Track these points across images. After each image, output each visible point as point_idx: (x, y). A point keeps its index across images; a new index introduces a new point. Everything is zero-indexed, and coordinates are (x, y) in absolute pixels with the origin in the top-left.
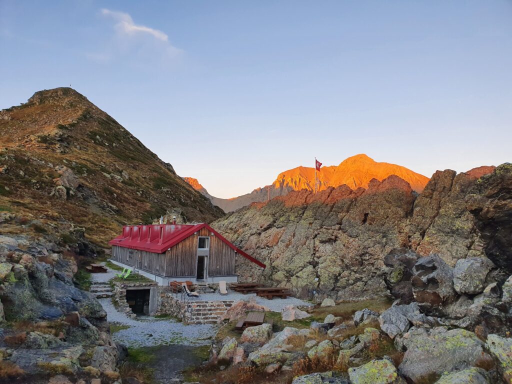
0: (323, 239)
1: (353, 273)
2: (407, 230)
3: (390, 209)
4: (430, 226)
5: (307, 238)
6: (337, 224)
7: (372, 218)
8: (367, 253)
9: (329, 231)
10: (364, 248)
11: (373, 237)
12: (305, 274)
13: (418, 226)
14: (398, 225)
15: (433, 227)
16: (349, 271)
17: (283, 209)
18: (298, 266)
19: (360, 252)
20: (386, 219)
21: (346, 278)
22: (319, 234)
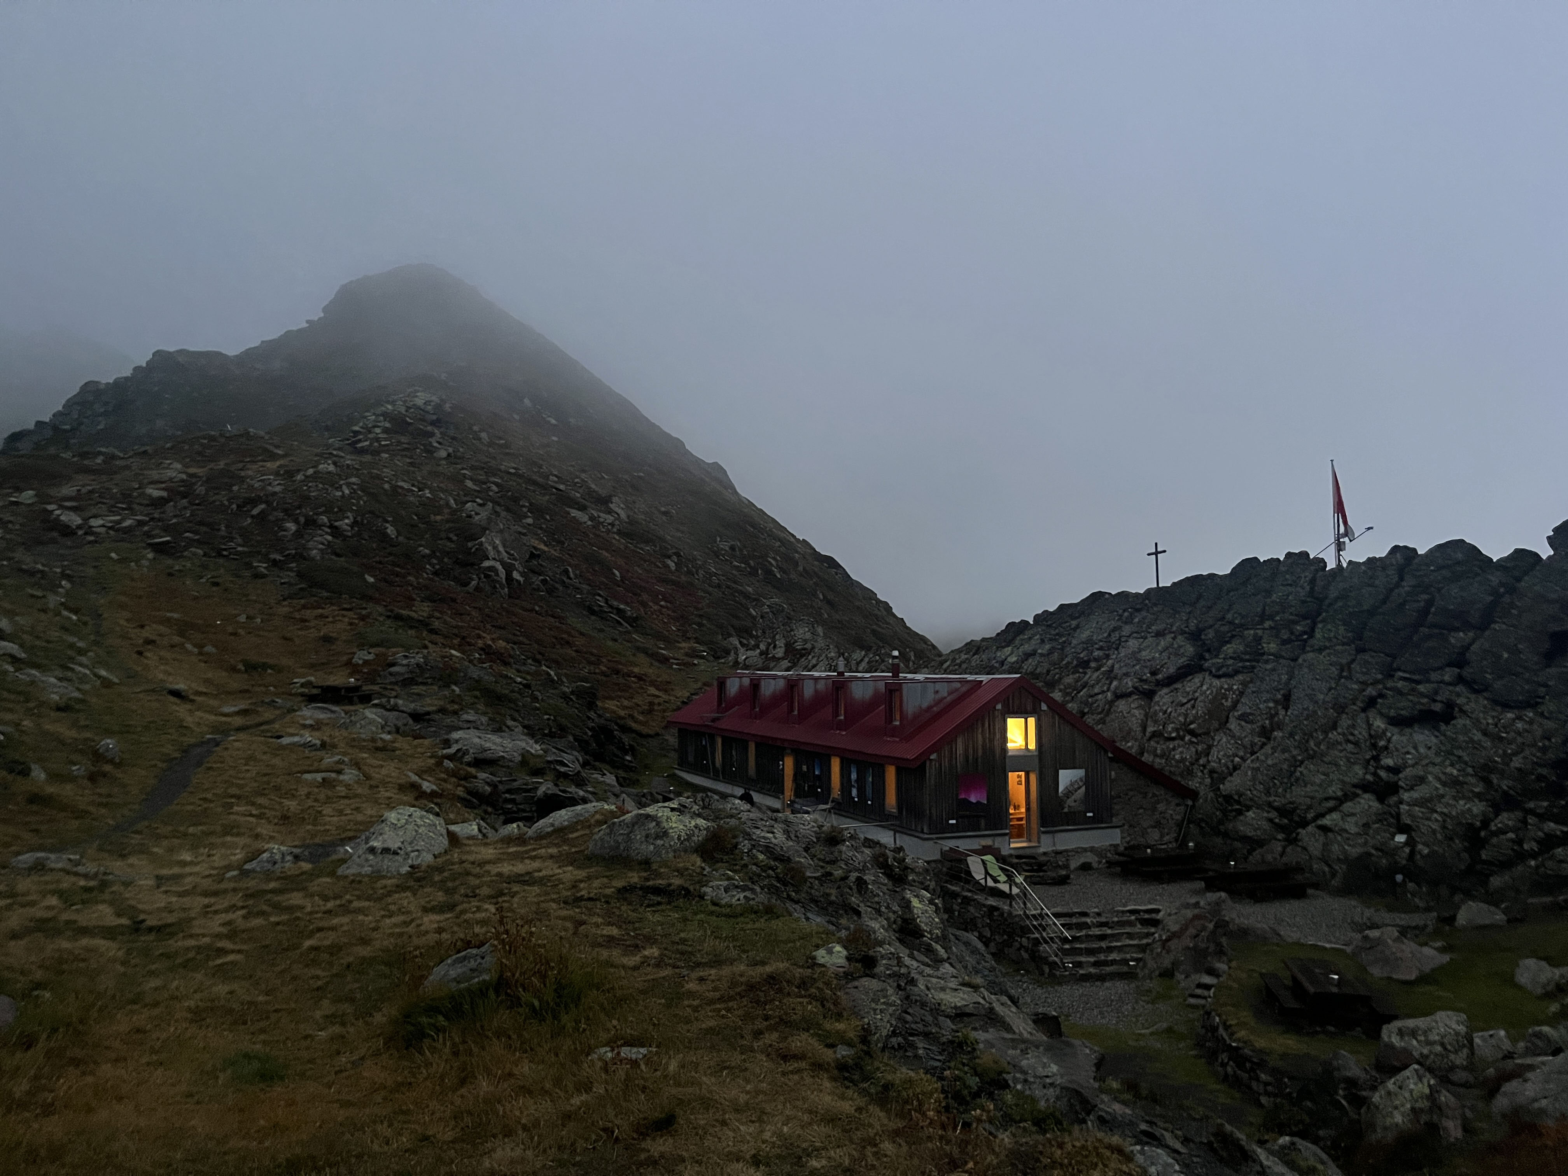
0: (1402, 712)
1: (1531, 820)
5: (1341, 709)
6: (1450, 665)
9: (1421, 688)
12: (1352, 820)
16: (1519, 814)
17: (1229, 616)
18: (1319, 796)
19: (1550, 755)
21: (1511, 835)
22: (1381, 696)
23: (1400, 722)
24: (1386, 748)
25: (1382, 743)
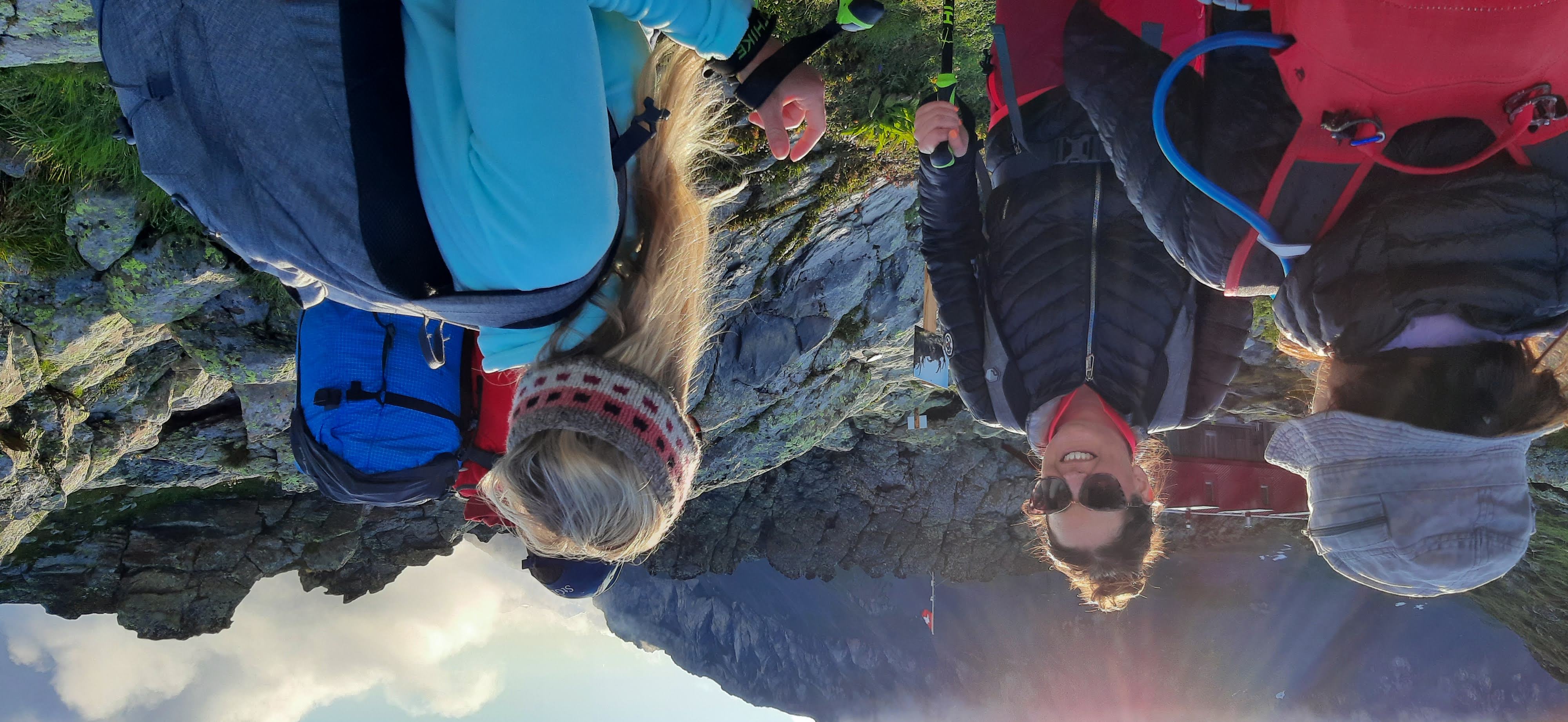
0: (898, 492)
2: (769, 503)
3: (794, 531)
4: (739, 505)
5: (927, 493)
6: (877, 515)
7: (819, 519)
8: (825, 472)
9: (890, 503)
10: (827, 479)
11: (817, 493)
13: (753, 505)
14: (783, 508)
15: (734, 503)
19: (835, 472)
20: (798, 518)
22: (908, 500)
23: (900, 487)
24: (905, 474)
25: (907, 476)
